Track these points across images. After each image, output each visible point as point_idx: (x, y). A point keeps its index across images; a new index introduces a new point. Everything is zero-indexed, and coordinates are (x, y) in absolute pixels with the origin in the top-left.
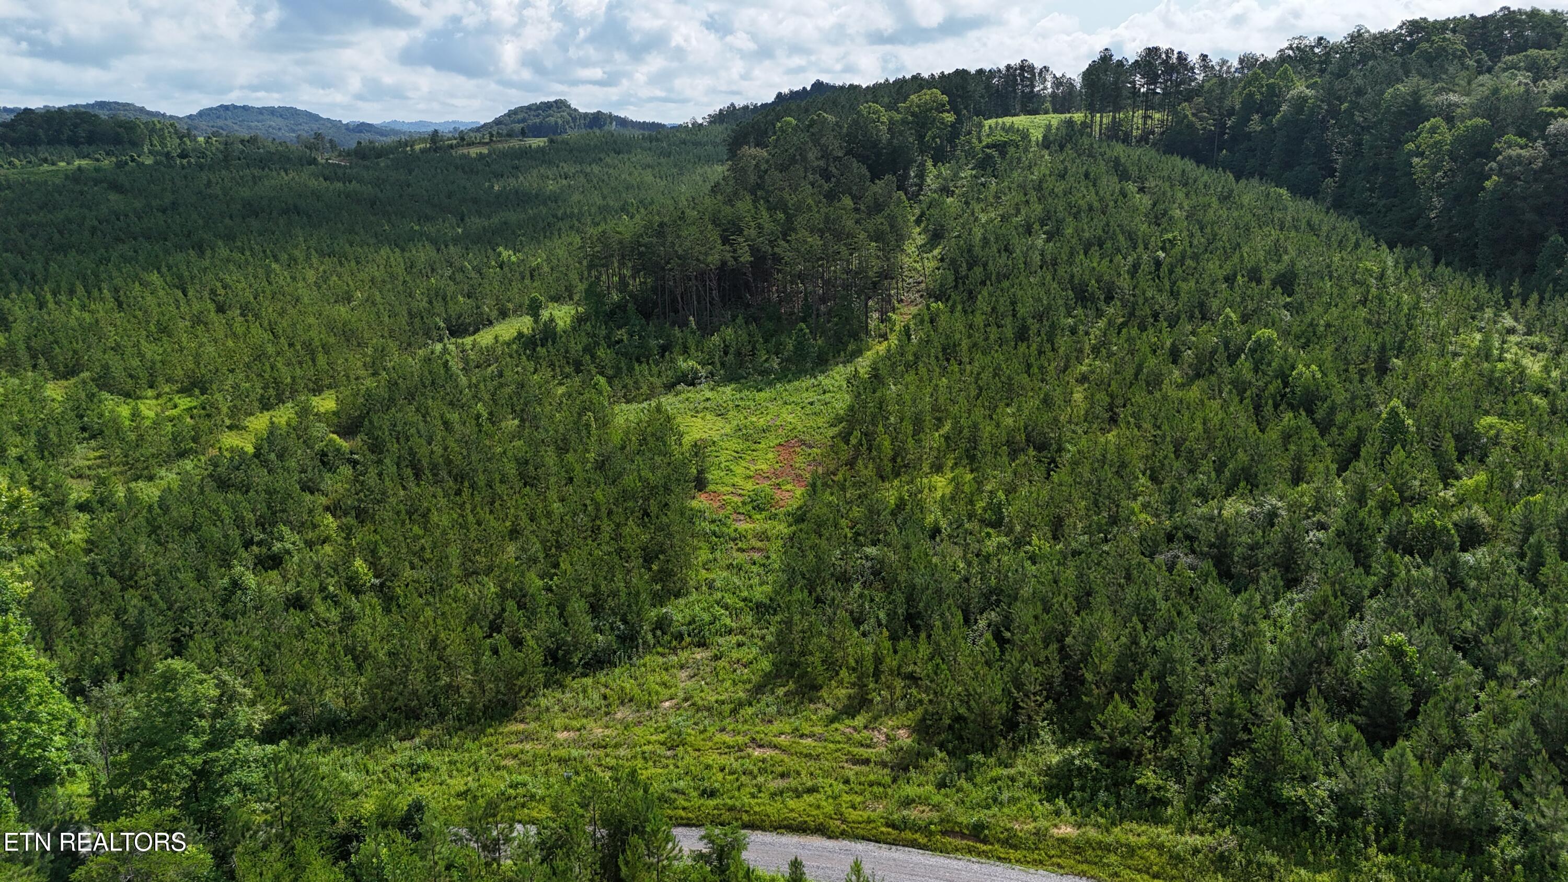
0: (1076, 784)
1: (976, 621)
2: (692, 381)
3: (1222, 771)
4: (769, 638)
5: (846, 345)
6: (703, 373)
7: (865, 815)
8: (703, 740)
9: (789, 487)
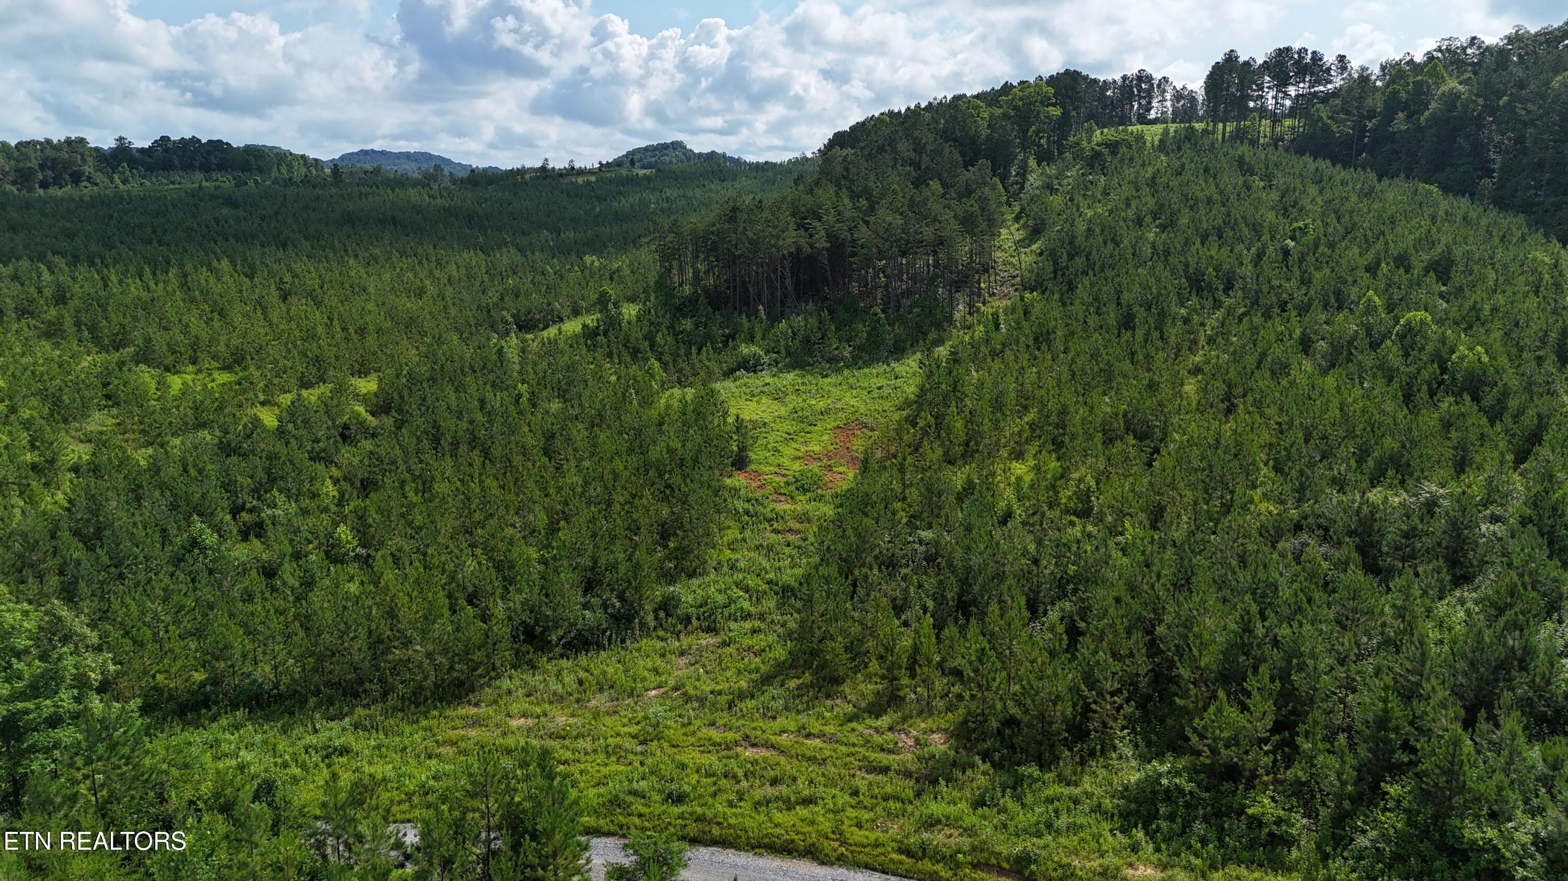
0: (1162, 810)
1: (1045, 613)
2: (751, 366)
3: (1372, 803)
4: (792, 625)
5: (925, 334)
6: (766, 359)
7: (872, 836)
8: (685, 734)
9: (841, 469)
